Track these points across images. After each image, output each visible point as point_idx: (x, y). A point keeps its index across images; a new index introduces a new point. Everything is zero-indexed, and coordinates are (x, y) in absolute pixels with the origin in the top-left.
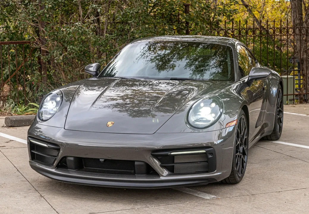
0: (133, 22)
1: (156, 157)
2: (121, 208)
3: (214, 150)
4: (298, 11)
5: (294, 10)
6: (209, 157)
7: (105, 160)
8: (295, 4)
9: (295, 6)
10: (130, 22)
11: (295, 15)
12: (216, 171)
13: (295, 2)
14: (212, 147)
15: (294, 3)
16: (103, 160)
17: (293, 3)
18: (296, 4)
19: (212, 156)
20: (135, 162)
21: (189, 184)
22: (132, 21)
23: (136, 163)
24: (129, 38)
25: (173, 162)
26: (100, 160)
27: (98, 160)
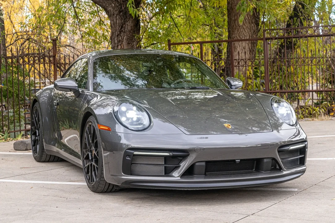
7: (241, 160)
16: (239, 160)
26: (237, 161)
27: (234, 161)
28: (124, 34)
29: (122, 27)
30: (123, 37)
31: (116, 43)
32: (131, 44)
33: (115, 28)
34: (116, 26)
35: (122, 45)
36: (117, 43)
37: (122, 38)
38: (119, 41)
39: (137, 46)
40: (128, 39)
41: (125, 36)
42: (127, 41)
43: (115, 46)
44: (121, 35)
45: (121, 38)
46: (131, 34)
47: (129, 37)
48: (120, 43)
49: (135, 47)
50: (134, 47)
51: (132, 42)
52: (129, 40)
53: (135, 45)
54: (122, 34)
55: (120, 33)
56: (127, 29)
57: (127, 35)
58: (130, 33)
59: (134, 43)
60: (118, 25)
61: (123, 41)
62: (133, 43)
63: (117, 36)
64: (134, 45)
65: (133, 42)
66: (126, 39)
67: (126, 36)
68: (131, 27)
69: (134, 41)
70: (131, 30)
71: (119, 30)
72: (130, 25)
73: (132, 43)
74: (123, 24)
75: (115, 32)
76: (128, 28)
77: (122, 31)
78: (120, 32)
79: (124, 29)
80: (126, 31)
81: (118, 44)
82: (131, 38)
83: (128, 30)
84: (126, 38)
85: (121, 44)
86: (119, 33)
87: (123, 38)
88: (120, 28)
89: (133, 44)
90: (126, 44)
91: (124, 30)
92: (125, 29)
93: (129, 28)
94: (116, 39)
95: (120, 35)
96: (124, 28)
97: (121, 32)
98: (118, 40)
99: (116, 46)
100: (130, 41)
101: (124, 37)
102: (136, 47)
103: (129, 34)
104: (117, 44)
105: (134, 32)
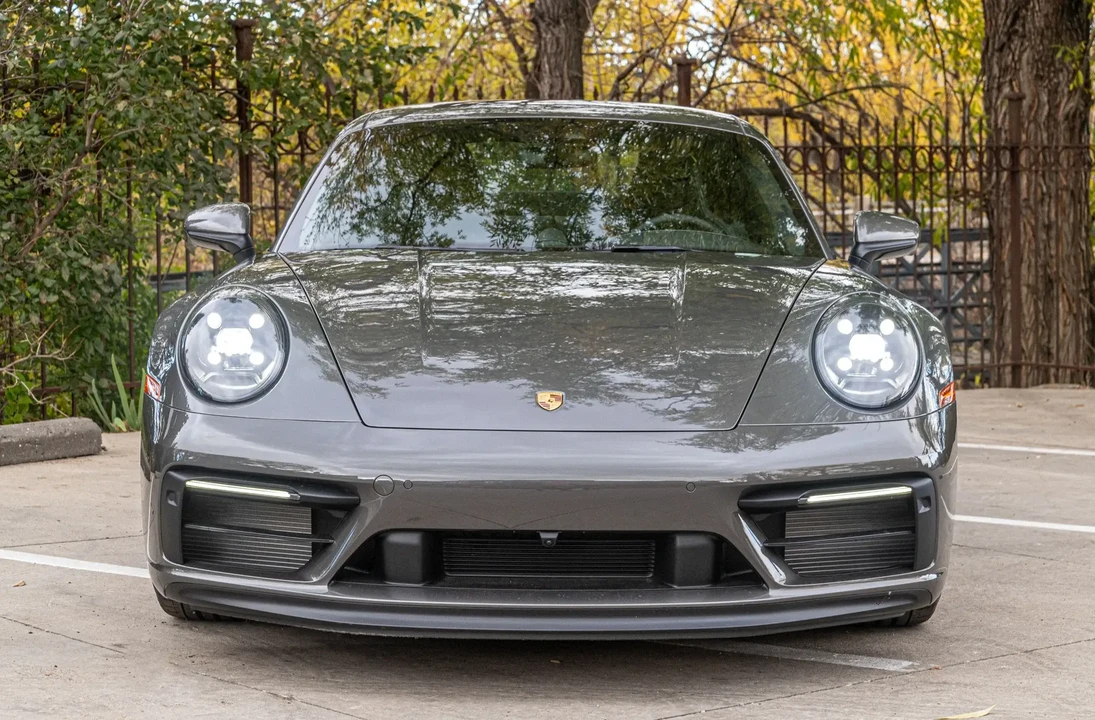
0: (123, 75)
4: (568, 67)
5: (553, 60)
6: (920, 512)
7: (563, 535)
8: (558, 40)
9: (558, 47)
10: (110, 76)
11: (558, 83)
13: (556, 31)
14: (928, 476)
15: (553, 34)
16: (554, 536)
17: (549, 36)
18: (562, 41)
19: (928, 509)
20: (673, 540)
22: (118, 73)
23: (680, 542)
24: (87, 143)
26: (543, 536)
27: (535, 535)
28: (1022, 44)
29: (1016, 17)
30: (1017, 52)
31: (995, 77)
32: (1050, 81)
33: (994, 22)
34: (998, 14)
35: (1014, 83)
36: (999, 78)
37: (1016, 58)
38: (1004, 70)
39: (1071, 87)
40: (1036, 61)
41: (1025, 49)
42: (1032, 68)
43: (992, 88)
44: (1013, 46)
45: (1010, 57)
46: (1046, 42)
47: (1038, 52)
48: (1008, 78)
49: (1063, 91)
50: (1060, 89)
51: (1054, 72)
52: (1040, 66)
53: (1063, 85)
54: (1016, 41)
55: (1010, 39)
56: (1031, 26)
57: (1032, 48)
58: (1041, 42)
59: (1061, 78)
60: (1003, 8)
61: (1017, 70)
62: (1056, 76)
63: (1001, 49)
64: (1059, 84)
65: (1057, 72)
66: (1028, 63)
67: (1028, 50)
68: (1046, 16)
69: (1062, 71)
70: (1047, 28)
71: (1005, 30)
72: (1040, 11)
73: (1052, 75)
74: (1019, 8)
75: (994, 37)
76: (1033, 22)
77: (1016, 31)
78: (1010, 35)
79: (1023, 26)
80: (1030, 32)
81: (1001, 80)
82: (1047, 57)
83: (1035, 27)
84: (1028, 57)
85: (1011, 81)
86: (1004, 39)
87: (1020, 59)
88: (1009, 22)
89: (1055, 80)
90: (1029, 81)
91: (1021, 30)
92: (1027, 26)
93: (1040, 22)
94: (995, 59)
95: (1010, 48)
96: (1022, 21)
97: (1013, 37)
98: (1003, 65)
99: (995, 85)
100: (1043, 70)
101: (1021, 53)
102: (1066, 91)
103: (1038, 42)
104: (996, 80)
105: (1058, 35)
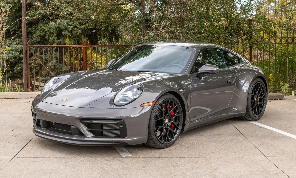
1: (85, 124)
2: (59, 156)
3: (124, 122)
6: (121, 127)
7: (56, 123)
12: (127, 137)
14: (122, 120)
16: (54, 123)
19: (123, 126)
21: (114, 144)
23: (72, 127)
25: (102, 128)
